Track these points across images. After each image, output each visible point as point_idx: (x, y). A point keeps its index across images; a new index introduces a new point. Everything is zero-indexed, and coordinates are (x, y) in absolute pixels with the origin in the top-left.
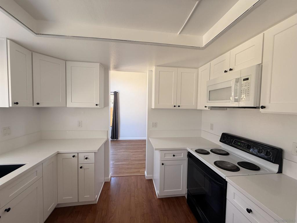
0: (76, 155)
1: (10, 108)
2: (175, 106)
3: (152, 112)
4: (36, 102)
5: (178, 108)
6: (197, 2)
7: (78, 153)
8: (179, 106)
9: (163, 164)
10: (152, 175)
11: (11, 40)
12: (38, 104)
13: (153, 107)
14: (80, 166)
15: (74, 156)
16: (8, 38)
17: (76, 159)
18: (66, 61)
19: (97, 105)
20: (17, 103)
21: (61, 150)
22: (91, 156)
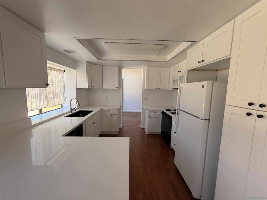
0: (109, 110)
1: (87, 89)
2: (157, 88)
3: (145, 91)
4: (92, 86)
5: (159, 89)
6: (159, 52)
7: (110, 109)
8: (159, 88)
9: (149, 117)
10: (144, 126)
11: (88, 61)
12: (93, 87)
13: (145, 89)
14: (111, 115)
15: (108, 111)
16: (87, 61)
17: (109, 112)
18: (102, 66)
19: (117, 87)
20: (89, 87)
21: (103, 108)
22: (116, 111)
